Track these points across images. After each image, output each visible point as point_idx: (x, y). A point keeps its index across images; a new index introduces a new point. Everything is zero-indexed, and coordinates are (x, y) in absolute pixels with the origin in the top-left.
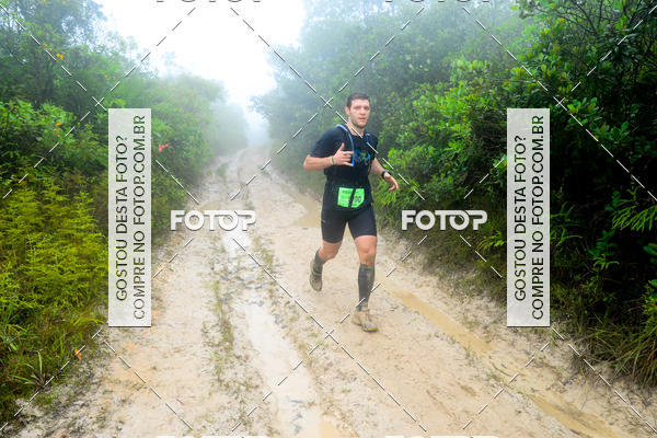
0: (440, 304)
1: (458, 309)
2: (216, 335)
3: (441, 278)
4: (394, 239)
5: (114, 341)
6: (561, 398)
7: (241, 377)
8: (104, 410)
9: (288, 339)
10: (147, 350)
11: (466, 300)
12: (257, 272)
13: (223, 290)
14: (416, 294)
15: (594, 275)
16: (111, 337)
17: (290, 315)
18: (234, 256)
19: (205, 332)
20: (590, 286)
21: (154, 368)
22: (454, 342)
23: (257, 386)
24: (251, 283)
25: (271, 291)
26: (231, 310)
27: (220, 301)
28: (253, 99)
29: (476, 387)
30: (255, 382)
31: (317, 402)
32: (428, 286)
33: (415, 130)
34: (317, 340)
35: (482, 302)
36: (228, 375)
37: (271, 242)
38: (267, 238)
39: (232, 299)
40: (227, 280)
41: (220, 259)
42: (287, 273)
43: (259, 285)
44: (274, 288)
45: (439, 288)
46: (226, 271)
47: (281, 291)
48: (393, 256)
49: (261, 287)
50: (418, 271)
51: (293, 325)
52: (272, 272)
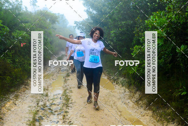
3: (153, 112)
4: (134, 91)
11: (165, 124)
12: (60, 106)
13: (40, 114)
18: (52, 98)
24: (55, 112)
25: (64, 116)
27: (35, 120)
32: (147, 115)
37: (71, 92)
38: (70, 89)
39: (43, 119)
40: (44, 110)
41: (44, 99)
42: (75, 107)
43: (59, 113)
44: (66, 114)
45: (152, 117)
46: (45, 105)
47: (69, 116)
48: (133, 100)
49: (60, 114)
50: (144, 108)
52: (67, 106)
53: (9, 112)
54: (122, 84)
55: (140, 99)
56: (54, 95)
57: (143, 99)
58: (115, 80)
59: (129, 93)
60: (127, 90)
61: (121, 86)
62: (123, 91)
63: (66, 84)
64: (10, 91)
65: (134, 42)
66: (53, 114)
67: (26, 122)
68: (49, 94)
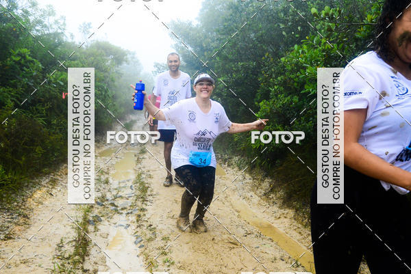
0: (295, 234)
2: (69, 249)
3: (297, 210)
4: (260, 177)
9: (141, 257)
13: (96, 212)
17: (149, 236)
18: (115, 187)
19: (60, 246)
22: (298, 266)
24: (122, 209)
25: (139, 216)
26: (96, 230)
27: (86, 222)
28: (156, 65)
32: (285, 217)
33: (284, 84)
34: (165, 257)
37: (150, 177)
38: (149, 173)
39: (101, 221)
40: (102, 205)
41: (101, 188)
42: (157, 202)
43: (130, 211)
44: (142, 213)
45: (295, 219)
46: (103, 198)
47: (148, 216)
48: (258, 192)
49: (131, 213)
50: (278, 205)
51: (149, 244)
52: (144, 200)
53: (40, 206)
54: (239, 166)
55: (272, 190)
57: (276, 189)
58: (225, 160)
59: (251, 181)
60: (248, 176)
61: (236, 169)
62: (241, 178)
63: (139, 166)
64: (42, 172)
65: (259, 97)
66: (118, 213)
67: (70, 224)
68: (111, 181)
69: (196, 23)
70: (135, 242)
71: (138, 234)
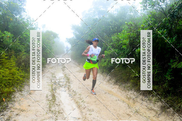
0: (119, 93)
1: (125, 94)
2: (50, 98)
3: (119, 86)
4: (106, 76)
5: (17, 97)
6: (158, 119)
7: (57, 110)
8: (10, 117)
9: (73, 101)
10: (28, 101)
11: (127, 92)
12: (65, 83)
13: (54, 86)
14: (112, 91)
15: (166, 82)
16: (16, 96)
17: (74, 94)
18: (58, 79)
19: (47, 97)
20: (165, 85)
21: (29, 106)
22: (124, 102)
23: (62, 113)
24: (62, 86)
25: (68, 88)
26: (56, 92)
27: (53, 90)
28: (67, 39)
29: (131, 114)
30: (61, 112)
31: (81, 118)
32: (116, 88)
34: (82, 100)
35: (132, 92)
36: (53, 109)
37: (69, 75)
39: (57, 89)
40: (56, 84)
41: (54, 79)
42: (74, 83)
44: (69, 87)
45: (119, 89)
46: (55, 82)
47: (72, 88)
48: (105, 80)
50: (113, 84)
51: (75, 96)
52: (69, 83)
55: (110, 80)
56: (59, 77)
57: (112, 79)
60: (101, 75)
63: (64, 72)
67: (48, 90)
69: (80, 25)
70: (69, 96)
71: (70, 93)
